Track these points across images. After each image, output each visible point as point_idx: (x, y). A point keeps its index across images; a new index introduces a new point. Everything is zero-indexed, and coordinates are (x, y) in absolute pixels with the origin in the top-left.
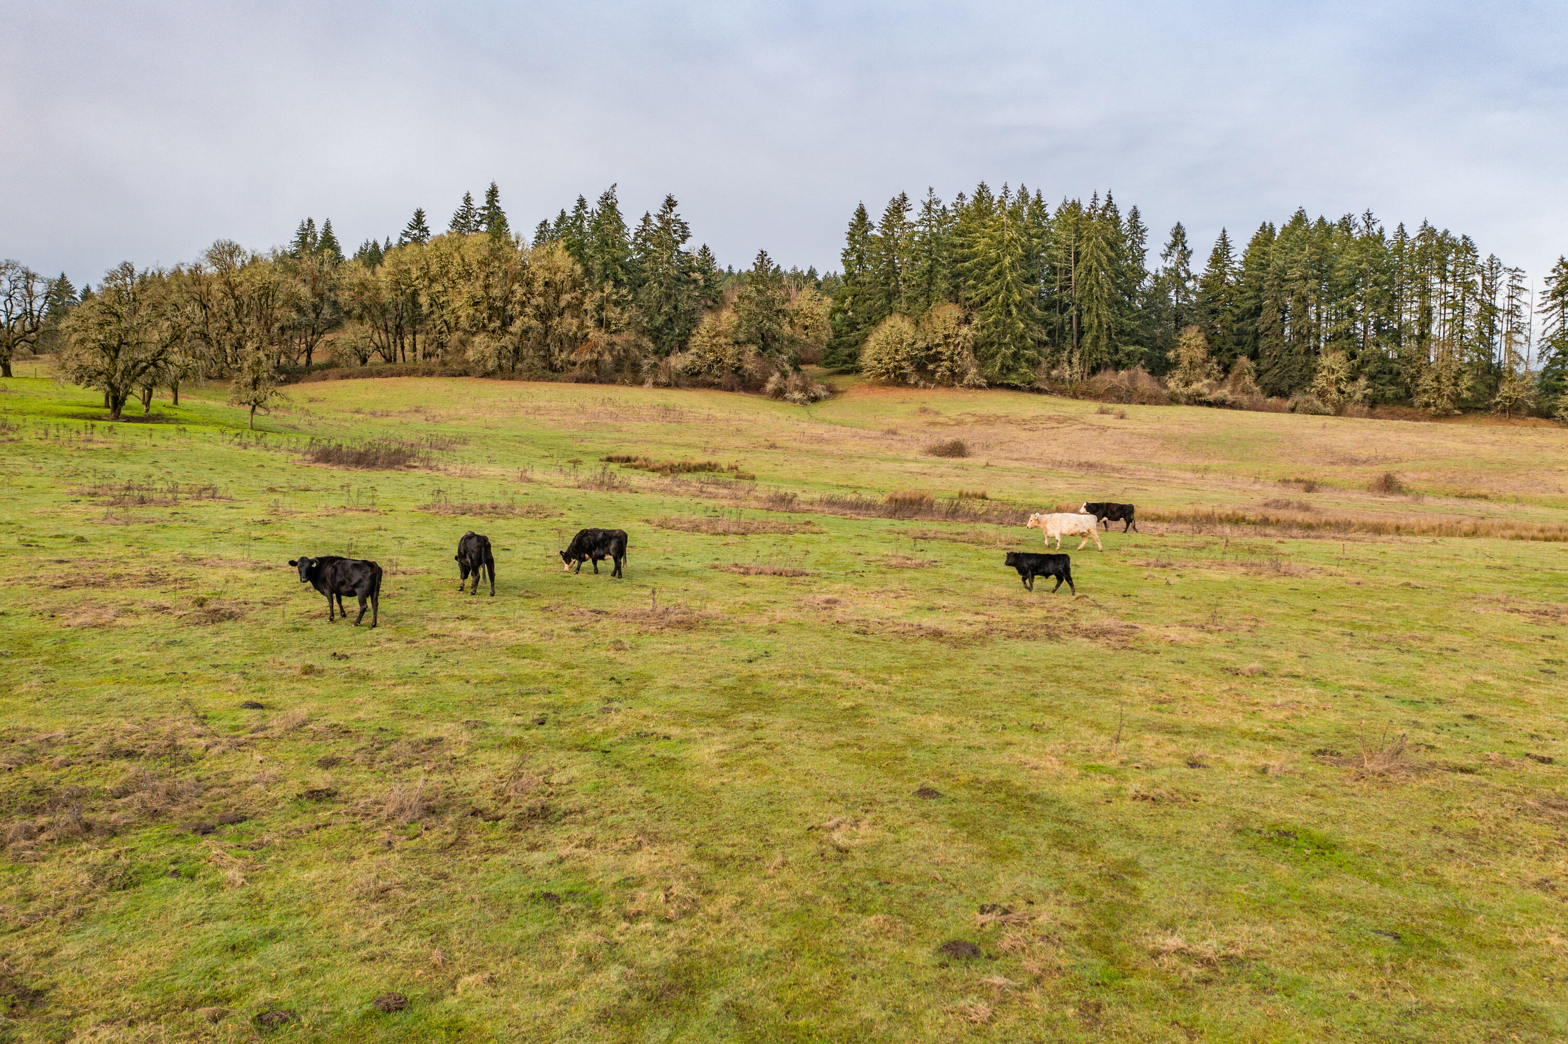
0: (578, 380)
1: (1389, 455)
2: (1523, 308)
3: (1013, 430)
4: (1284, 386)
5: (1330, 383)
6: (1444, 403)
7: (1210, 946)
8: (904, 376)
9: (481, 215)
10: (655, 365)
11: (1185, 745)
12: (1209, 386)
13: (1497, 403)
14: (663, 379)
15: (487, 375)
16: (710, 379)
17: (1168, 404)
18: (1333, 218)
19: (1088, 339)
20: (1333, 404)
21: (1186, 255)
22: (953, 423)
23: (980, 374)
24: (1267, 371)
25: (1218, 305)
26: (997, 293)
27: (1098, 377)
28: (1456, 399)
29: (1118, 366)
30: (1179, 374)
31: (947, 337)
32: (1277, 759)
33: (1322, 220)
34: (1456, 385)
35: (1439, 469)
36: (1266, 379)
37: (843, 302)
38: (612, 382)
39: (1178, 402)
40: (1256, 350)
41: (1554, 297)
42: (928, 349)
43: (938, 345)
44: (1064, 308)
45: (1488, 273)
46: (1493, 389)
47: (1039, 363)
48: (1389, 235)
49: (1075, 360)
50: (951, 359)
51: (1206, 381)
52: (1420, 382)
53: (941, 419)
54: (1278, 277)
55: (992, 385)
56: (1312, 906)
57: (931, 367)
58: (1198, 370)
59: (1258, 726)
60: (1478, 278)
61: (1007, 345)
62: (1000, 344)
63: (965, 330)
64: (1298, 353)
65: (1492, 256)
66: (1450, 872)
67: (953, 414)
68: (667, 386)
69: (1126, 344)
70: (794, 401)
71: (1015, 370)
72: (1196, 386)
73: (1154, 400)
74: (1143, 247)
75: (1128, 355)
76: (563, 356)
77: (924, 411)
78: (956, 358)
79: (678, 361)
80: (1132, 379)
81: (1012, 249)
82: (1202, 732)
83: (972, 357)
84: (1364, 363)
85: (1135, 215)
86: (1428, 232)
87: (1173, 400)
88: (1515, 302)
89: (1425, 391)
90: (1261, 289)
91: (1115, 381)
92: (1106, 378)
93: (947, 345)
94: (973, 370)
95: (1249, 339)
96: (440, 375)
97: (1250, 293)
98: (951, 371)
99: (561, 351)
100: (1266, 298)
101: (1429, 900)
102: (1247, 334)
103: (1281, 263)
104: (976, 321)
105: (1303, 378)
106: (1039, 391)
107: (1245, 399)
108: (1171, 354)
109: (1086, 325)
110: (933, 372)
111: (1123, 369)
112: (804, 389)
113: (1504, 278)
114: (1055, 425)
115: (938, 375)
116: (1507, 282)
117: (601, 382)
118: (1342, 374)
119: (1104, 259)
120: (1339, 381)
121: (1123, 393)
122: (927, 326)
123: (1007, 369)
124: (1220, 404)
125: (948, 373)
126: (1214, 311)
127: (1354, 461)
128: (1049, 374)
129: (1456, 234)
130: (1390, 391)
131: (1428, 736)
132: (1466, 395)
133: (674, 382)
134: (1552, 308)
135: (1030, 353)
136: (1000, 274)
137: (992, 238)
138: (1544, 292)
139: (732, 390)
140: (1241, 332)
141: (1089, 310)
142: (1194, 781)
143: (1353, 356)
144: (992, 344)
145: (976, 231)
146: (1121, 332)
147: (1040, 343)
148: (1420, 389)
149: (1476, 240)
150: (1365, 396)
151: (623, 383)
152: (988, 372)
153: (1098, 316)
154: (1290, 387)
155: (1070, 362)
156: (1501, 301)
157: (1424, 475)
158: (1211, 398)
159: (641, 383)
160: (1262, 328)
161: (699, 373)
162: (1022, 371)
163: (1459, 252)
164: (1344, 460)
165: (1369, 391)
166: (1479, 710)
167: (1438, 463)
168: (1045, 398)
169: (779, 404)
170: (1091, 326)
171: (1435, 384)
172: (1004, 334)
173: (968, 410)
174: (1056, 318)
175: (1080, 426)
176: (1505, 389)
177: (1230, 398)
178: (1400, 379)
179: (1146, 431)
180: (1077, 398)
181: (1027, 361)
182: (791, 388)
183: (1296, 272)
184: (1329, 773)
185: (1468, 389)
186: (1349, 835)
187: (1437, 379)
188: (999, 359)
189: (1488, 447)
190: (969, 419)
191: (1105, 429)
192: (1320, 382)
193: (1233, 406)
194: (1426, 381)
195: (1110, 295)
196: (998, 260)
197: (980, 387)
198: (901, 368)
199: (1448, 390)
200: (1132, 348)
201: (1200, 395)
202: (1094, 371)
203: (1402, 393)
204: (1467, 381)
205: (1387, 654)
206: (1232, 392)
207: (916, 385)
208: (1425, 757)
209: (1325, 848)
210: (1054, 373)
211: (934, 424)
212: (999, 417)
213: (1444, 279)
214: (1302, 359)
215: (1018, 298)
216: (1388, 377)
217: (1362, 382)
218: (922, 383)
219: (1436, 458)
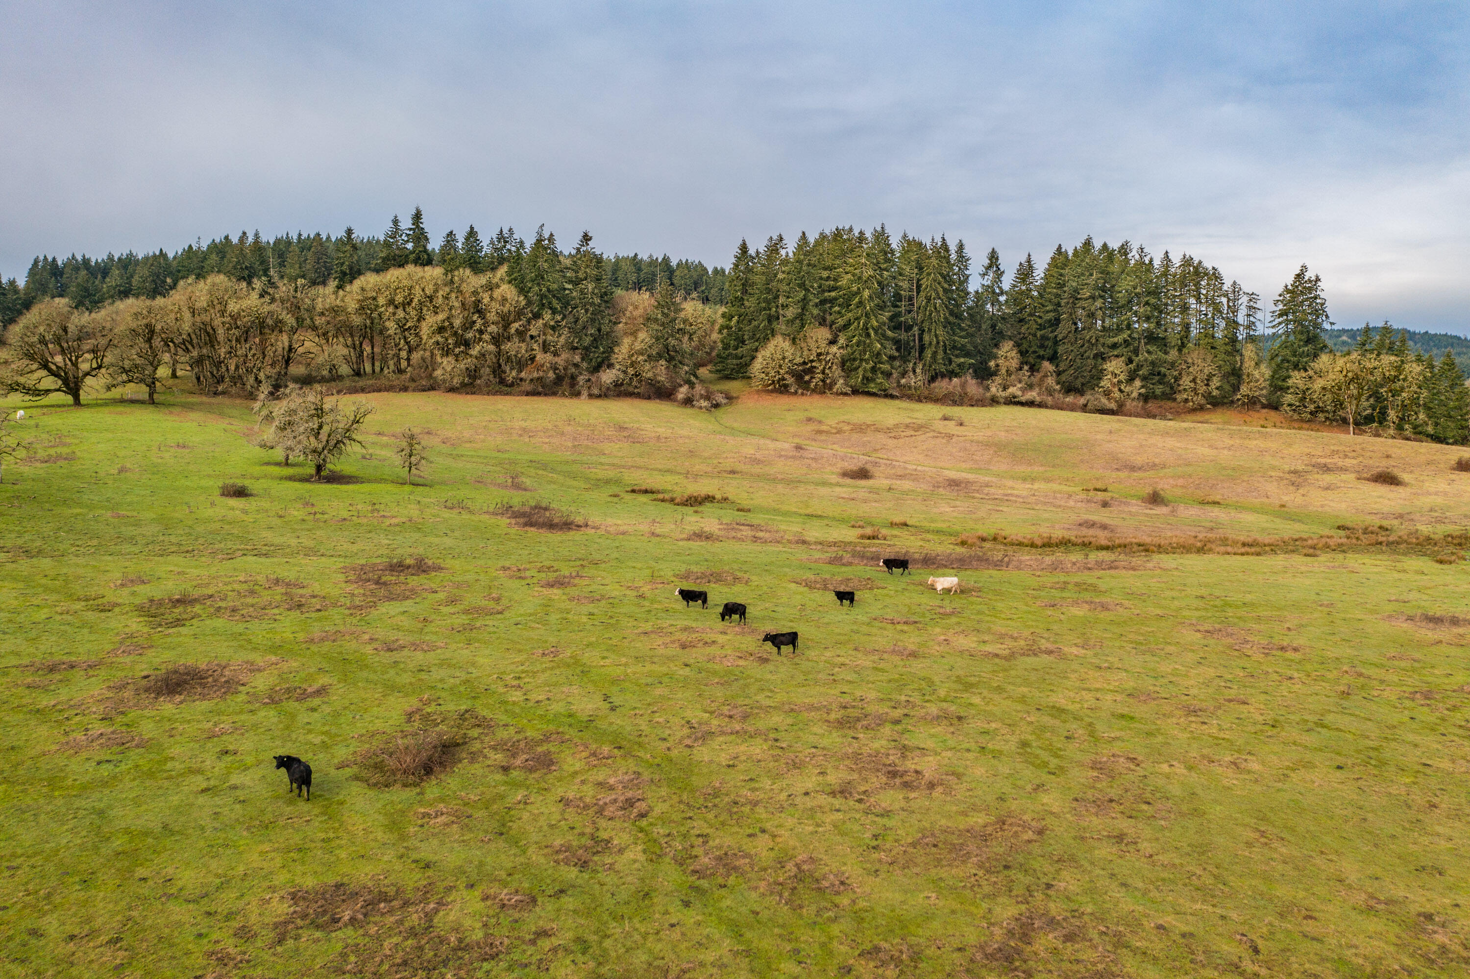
0: (528, 394)
1: (1157, 461)
2: (1258, 324)
3: (881, 438)
4: (1078, 384)
5: (1114, 385)
6: (1200, 400)
7: (1113, 735)
8: (786, 386)
9: (408, 235)
10: (589, 380)
11: (1093, 694)
12: (1021, 389)
13: (1238, 400)
14: (596, 391)
15: (452, 390)
16: (631, 389)
17: (991, 405)
18: (1114, 245)
19: (928, 354)
20: (1116, 401)
21: (999, 274)
22: (834, 431)
23: (846, 384)
24: (1064, 371)
25: (1025, 315)
26: (857, 319)
27: (936, 384)
28: (1208, 396)
29: (952, 374)
30: (998, 380)
31: (819, 355)
32: (1119, 698)
33: (1105, 246)
34: (1207, 385)
35: (1190, 476)
36: (1064, 378)
37: (730, 320)
38: (554, 394)
39: (998, 403)
40: (1056, 352)
41: (1280, 315)
42: (804, 363)
43: (812, 361)
44: (909, 328)
45: (1231, 296)
46: (1236, 388)
47: (891, 374)
48: (1157, 263)
49: (918, 371)
50: (823, 372)
51: (1019, 386)
52: (1181, 382)
53: (824, 428)
54: (1072, 296)
55: (855, 392)
56: (1130, 729)
57: (807, 378)
58: (1013, 377)
59: (1112, 688)
60: (1224, 300)
61: (867, 361)
62: (861, 360)
63: (834, 349)
64: (1089, 357)
65: (1235, 283)
66: (1158, 722)
67: (832, 422)
68: (599, 396)
69: (957, 356)
70: (701, 408)
71: (873, 380)
72: (1011, 390)
73: (980, 402)
74: (967, 272)
75: (959, 365)
76: (514, 373)
77: (809, 420)
78: (827, 371)
79: (608, 377)
80: (963, 385)
81: (869, 284)
82: (1097, 690)
83: (839, 370)
84: (1139, 367)
85: (961, 247)
86: (1187, 261)
87: (994, 401)
88: (1252, 319)
89: (1185, 390)
90: (1059, 305)
91: (951, 388)
92: (942, 386)
93: (820, 361)
94: (841, 381)
95: (1049, 343)
96: (414, 391)
97: (1050, 308)
98: (823, 381)
99: (511, 369)
100: (1064, 313)
101: (1154, 727)
102: (1048, 339)
103: (1074, 284)
104: (842, 341)
105: (1092, 377)
106: (892, 397)
107: (1049, 400)
108: (992, 364)
109: (927, 343)
110: (809, 382)
111: (956, 376)
112: (707, 398)
113: (1244, 300)
114: (913, 433)
115: (812, 385)
116: (1245, 303)
117: (546, 395)
118: (1122, 377)
119: (940, 290)
120: (1120, 382)
121: (956, 398)
122: (803, 345)
123: (867, 380)
124: (1031, 404)
125: (821, 383)
126: (1021, 320)
127: (1133, 468)
128: (899, 382)
129: (1208, 264)
130: (1159, 389)
131: (1157, 689)
132: (1215, 393)
133: (604, 394)
134: (1280, 323)
135: (886, 367)
136: (861, 303)
137: (854, 275)
138: (1273, 312)
139: (649, 398)
140: (1043, 337)
141: (930, 330)
142: (1099, 704)
143: (1130, 361)
144: (854, 360)
145: (839, 267)
146: (954, 347)
147: (892, 358)
148: (1181, 388)
149: (1223, 271)
150: (1140, 394)
151: (564, 395)
152: (852, 382)
153: (936, 336)
154: (1083, 384)
155: (914, 371)
156: (1241, 318)
157: (1181, 482)
158: (1023, 399)
159: (578, 394)
160: (1060, 337)
161: (622, 384)
162: (879, 381)
163: (1209, 279)
164: (1126, 467)
165: (1143, 391)
166: (1173, 679)
167: (1190, 470)
168: (897, 403)
169: (689, 411)
170: (930, 344)
171: (1192, 385)
172: (865, 352)
173: (842, 418)
174: (903, 336)
175: (931, 434)
176: (1244, 389)
177: (1038, 399)
178: (1166, 380)
179: (981, 439)
180: (921, 401)
181: (882, 373)
182: (698, 397)
183: (1086, 293)
184: (1131, 700)
185: (1217, 388)
186: (1137, 715)
187: (1194, 381)
188: (861, 372)
189: (1226, 452)
190: (847, 428)
191: (950, 436)
192: (1105, 383)
193: (1040, 405)
194: (1186, 382)
195: (946, 318)
196: (858, 292)
197: (846, 394)
198: (784, 379)
199: (1202, 389)
200: (962, 360)
201: (1015, 397)
202: (933, 379)
203: (1168, 390)
204: (1216, 382)
205: (1148, 657)
206: (1039, 394)
207: (796, 393)
208: (1156, 695)
209: (1132, 718)
210: (903, 381)
211: (820, 432)
212: (868, 426)
213: (1198, 299)
214: (1091, 362)
215: (876, 324)
216: (1157, 378)
217: (1138, 383)
218: (800, 391)
219: (1188, 465)
